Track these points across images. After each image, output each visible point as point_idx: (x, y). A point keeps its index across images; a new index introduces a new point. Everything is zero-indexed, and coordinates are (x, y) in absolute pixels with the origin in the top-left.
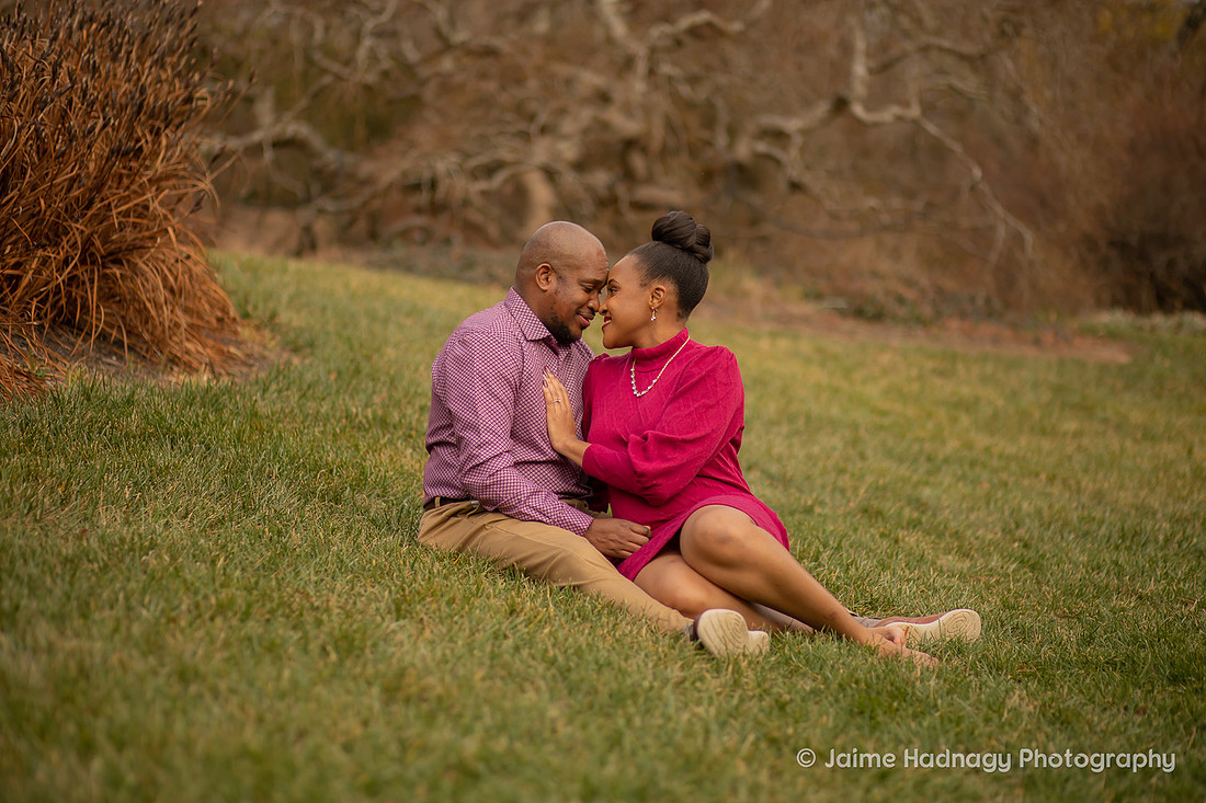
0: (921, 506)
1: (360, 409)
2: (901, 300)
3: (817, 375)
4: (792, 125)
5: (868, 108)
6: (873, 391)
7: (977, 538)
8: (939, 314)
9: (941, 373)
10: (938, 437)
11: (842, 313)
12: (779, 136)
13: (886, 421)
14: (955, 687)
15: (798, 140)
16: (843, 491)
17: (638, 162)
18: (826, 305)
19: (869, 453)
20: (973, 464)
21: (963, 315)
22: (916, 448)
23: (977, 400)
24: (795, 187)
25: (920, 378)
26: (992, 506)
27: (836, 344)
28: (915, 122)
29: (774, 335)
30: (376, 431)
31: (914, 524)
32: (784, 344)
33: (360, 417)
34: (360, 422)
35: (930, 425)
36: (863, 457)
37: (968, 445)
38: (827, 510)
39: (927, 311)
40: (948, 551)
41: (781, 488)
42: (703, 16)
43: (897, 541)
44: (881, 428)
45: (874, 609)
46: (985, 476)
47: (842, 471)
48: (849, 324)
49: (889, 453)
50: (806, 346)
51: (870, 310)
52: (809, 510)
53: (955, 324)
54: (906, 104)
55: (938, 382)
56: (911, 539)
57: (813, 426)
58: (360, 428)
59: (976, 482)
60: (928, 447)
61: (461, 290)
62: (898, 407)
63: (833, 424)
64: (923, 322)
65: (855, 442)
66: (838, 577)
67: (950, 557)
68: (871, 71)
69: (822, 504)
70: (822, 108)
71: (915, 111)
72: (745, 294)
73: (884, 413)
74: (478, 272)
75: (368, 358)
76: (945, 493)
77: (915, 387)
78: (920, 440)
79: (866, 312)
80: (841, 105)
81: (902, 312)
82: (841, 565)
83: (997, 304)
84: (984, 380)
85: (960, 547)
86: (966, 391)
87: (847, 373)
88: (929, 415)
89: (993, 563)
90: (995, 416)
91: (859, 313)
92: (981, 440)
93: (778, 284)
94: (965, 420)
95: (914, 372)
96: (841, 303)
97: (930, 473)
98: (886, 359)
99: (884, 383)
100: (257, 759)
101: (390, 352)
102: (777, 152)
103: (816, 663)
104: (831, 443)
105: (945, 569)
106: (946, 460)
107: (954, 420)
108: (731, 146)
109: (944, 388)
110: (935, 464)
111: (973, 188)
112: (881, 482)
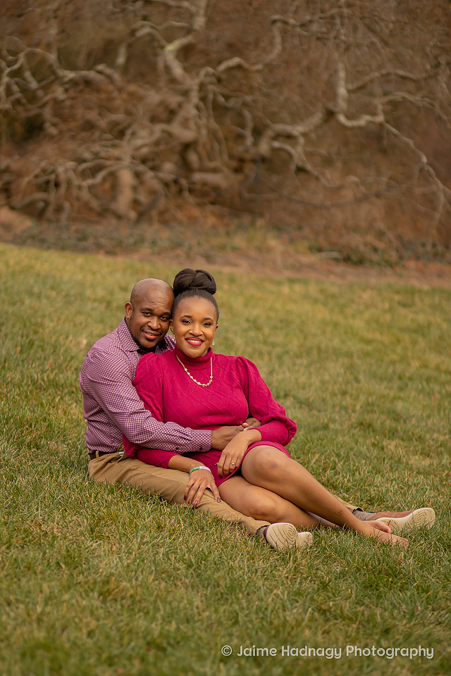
0: (397, 417)
1: (39, 375)
2: (375, 250)
3: (322, 313)
4: (297, 130)
5: (349, 117)
6: (359, 324)
7: (433, 440)
8: (401, 258)
9: (404, 305)
10: (404, 359)
11: (336, 260)
12: (289, 137)
13: (369, 348)
14: (425, 564)
15: (302, 140)
16: (346, 409)
17: (193, 158)
18: (324, 255)
19: (361, 377)
20: (428, 380)
21: (417, 258)
22: (391, 370)
23: (429, 325)
24: (300, 170)
25: (391, 310)
26: (442, 414)
27: (333, 285)
28: (381, 125)
29: (292, 281)
30: (51, 390)
31: (392, 434)
32: (298, 288)
33: (40, 381)
34: (40, 384)
35: (399, 349)
36: (357, 381)
37: (425, 365)
38: (338, 426)
39: (393, 256)
40: (415, 453)
41: (307, 409)
42: (236, 61)
43: (383, 449)
44: (367, 354)
45: (373, 504)
46: (437, 388)
47: (344, 393)
48: (340, 268)
49: (374, 376)
50: (313, 289)
51: (354, 258)
52: (326, 427)
53: (412, 264)
54: (374, 114)
55: (402, 311)
56: (391, 445)
57: (321, 355)
58: (40, 388)
59: (430, 394)
60: (399, 368)
61: (80, 259)
62: (378, 336)
63: (337, 353)
64: (391, 265)
65: (351, 368)
66: (349, 480)
67: (417, 457)
68: (349, 91)
69: (334, 421)
70: (317, 118)
71: (380, 118)
72: (269, 250)
73: (368, 342)
74: (90, 242)
75: (36, 332)
76: (411, 405)
77: (388, 317)
78: (393, 363)
79: (352, 259)
80: (330, 115)
81: (376, 258)
82: (349, 470)
83: (440, 248)
84: (434, 308)
85: (423, 449)
86: (421, 318)
87: (342, 309)
88: (399, 341)
89: (444, 461)
90: (441, 338)
91: (347, 260)
92: (433, 359)
93: (292, 241)
94: (422, 343)
95: (387, 305)
96: (335, 254)
97: (401, 389)
98: (367, 296)
99: (367, 315)
100: (46, 647)
101: (49, 325)
102: (288, 147)
103: (342, 552)
104: (335, 369)
105: (414, 467)
106: (411, 379)
107: (414, 343)
108: (255, 144)
109: (407, 317)
110: (403, 381)
111: (421, 170)
112: (370, 400)
